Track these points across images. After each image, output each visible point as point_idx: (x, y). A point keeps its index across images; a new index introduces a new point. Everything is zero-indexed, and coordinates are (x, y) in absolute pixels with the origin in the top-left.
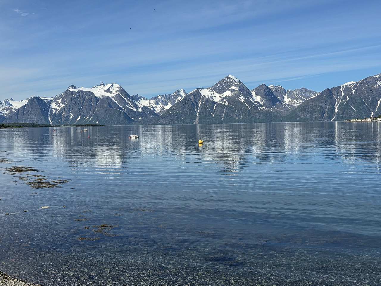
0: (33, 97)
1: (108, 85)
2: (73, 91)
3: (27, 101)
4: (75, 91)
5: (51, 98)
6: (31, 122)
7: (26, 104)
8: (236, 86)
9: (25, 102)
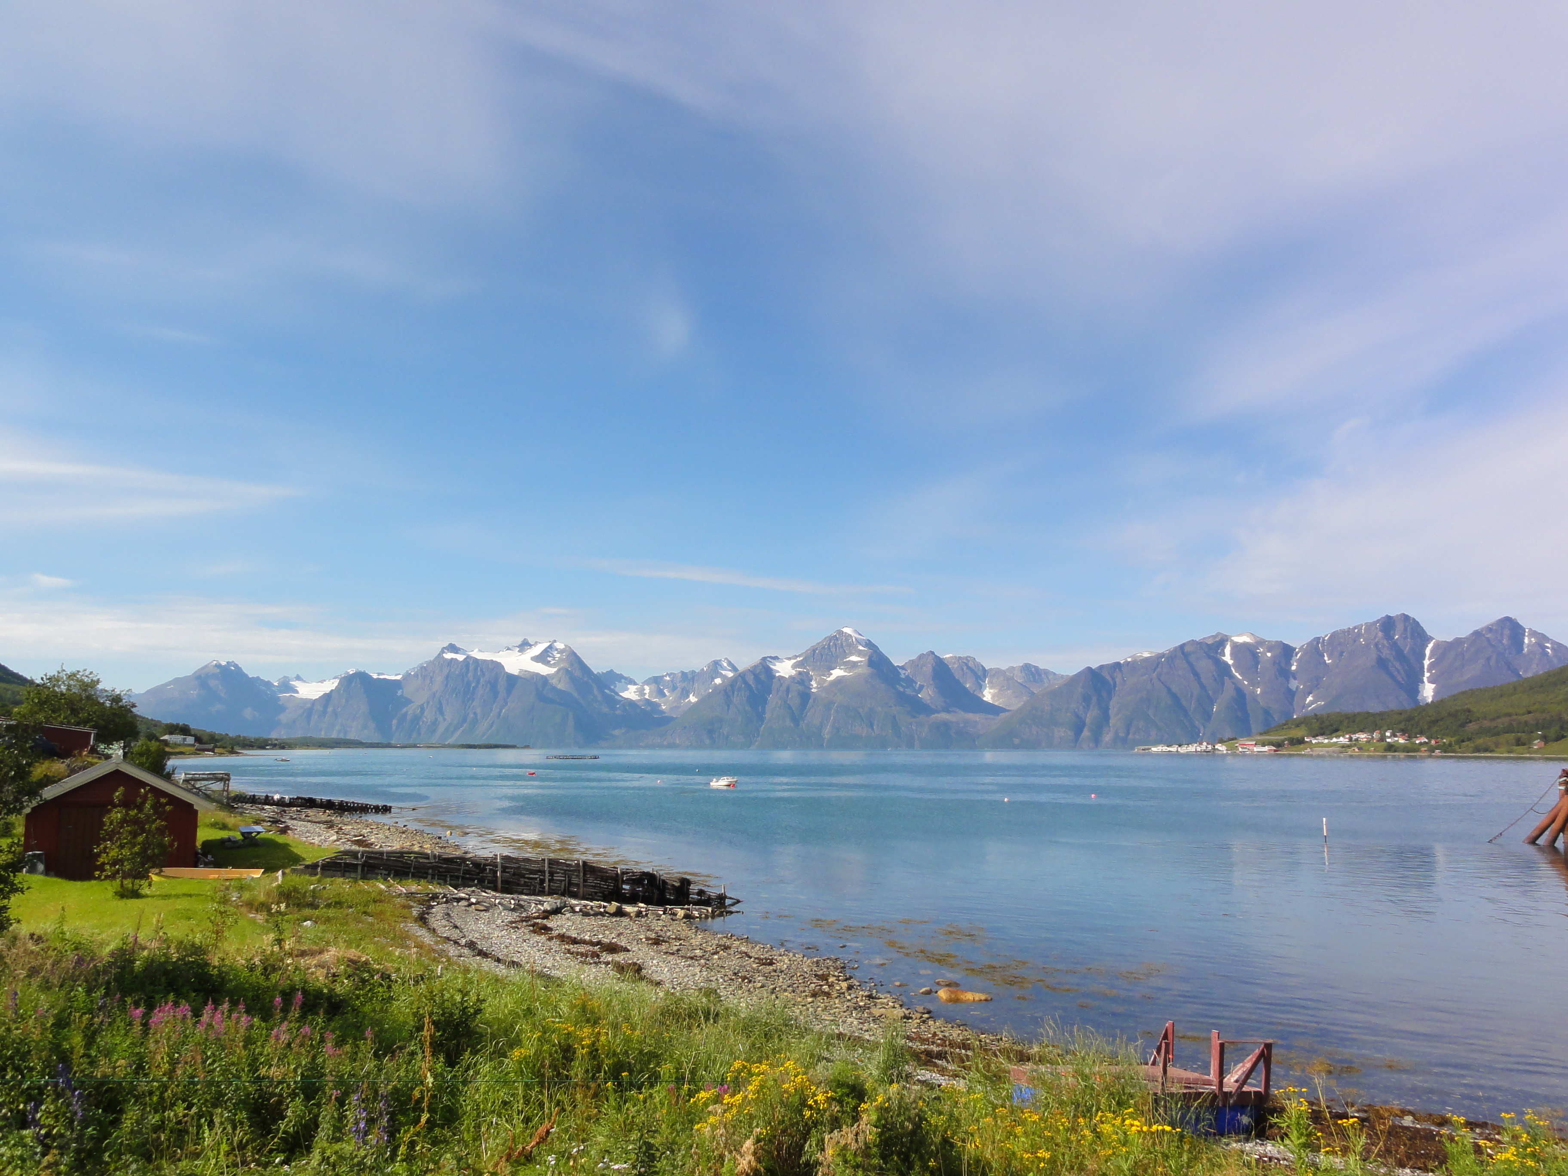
0: (351, 673)
1: (539, 645)
2: (452, 659)
3: (337, 681)
4: (456, 659)
5: (396, 675)
6: (342, 736)
7: (332, 690)
8: (860, 653)
9: (330, 685)
